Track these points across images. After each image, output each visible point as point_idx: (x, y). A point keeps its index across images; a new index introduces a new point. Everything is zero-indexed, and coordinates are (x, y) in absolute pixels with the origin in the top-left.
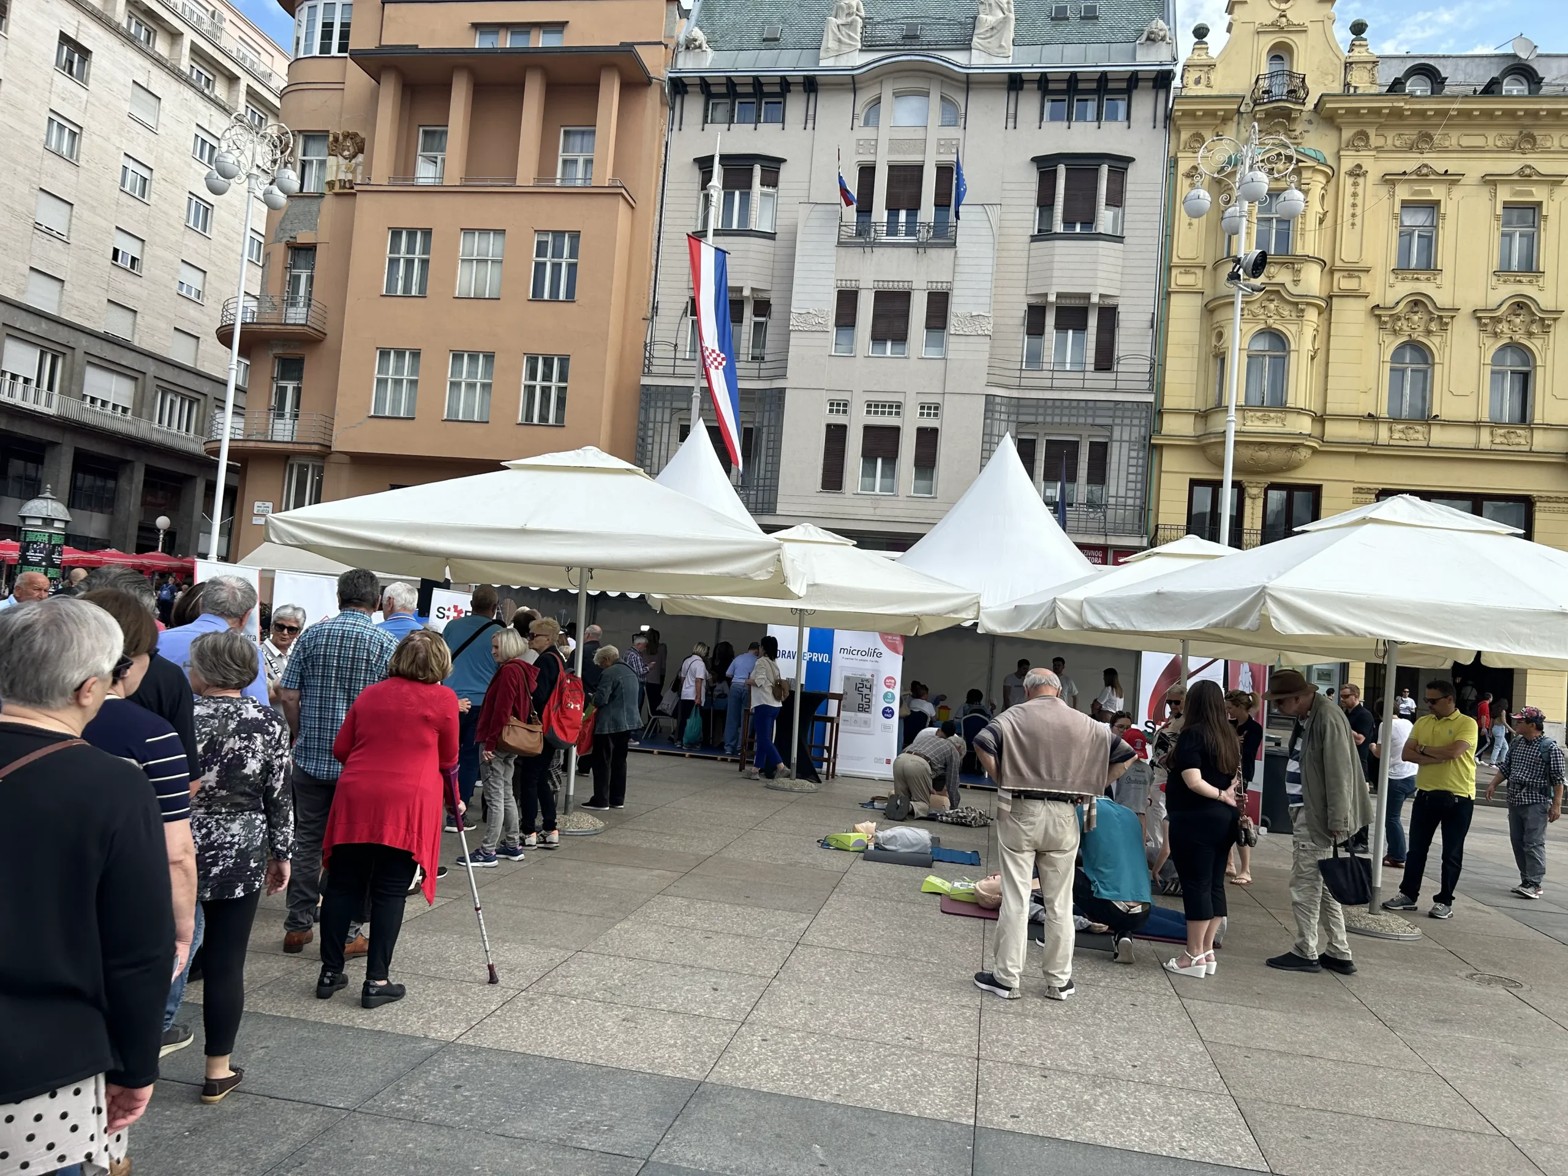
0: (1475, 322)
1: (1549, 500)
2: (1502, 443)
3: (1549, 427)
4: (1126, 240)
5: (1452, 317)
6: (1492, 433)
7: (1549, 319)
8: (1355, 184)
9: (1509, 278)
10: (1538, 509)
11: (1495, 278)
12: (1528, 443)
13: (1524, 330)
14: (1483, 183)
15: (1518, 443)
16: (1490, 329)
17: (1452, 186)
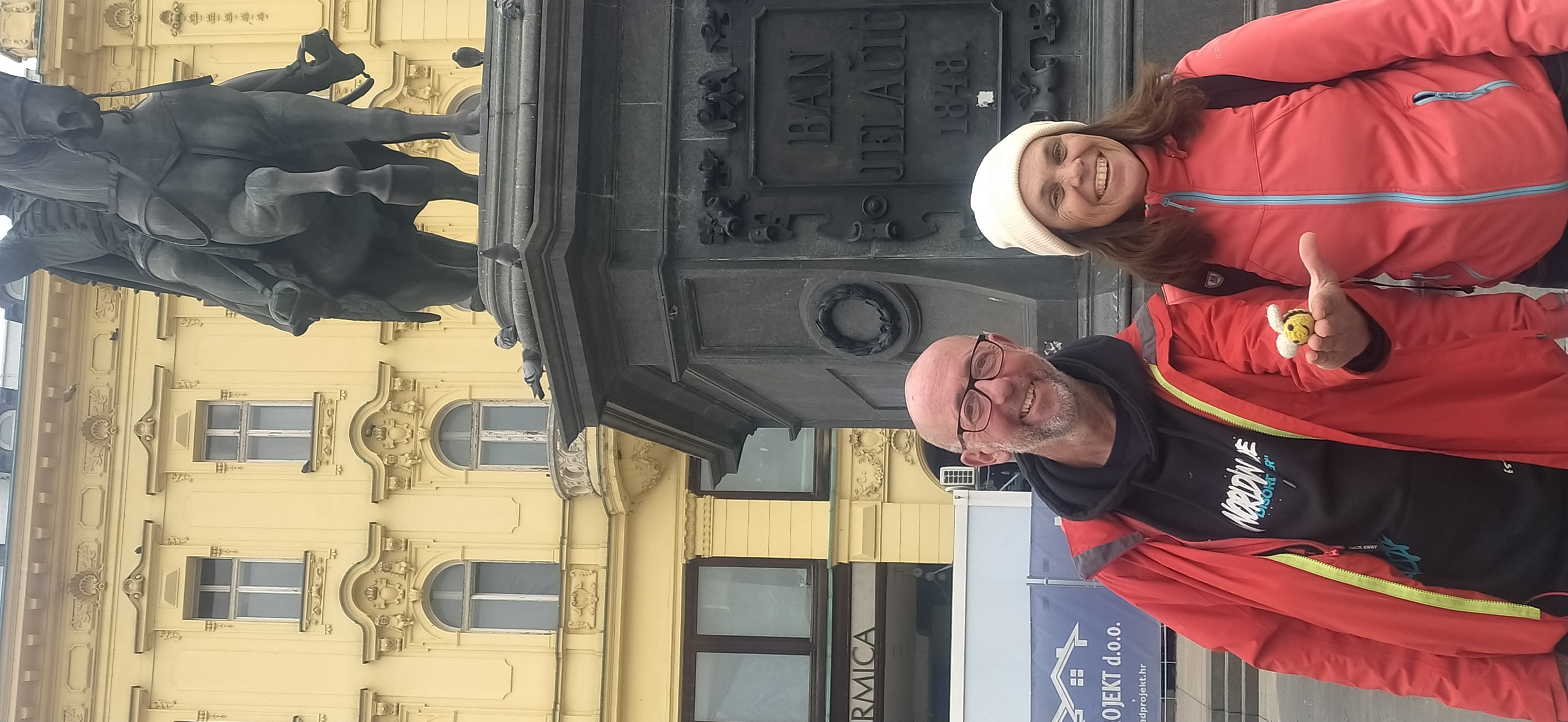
0: (385, 659)
1: (690, 538)
2: (595, 613)
3: (567, 540)
5: (377, 698)
6: (577, 631)
7: (383, 544)
9: (314, 606)
10: (707, 550)
11: (313, 627)
12: (593, 572)
13: (401, 580)
14: (151, 653)
15: (594, 586)
16: (398, 636)
17: (154, 706)
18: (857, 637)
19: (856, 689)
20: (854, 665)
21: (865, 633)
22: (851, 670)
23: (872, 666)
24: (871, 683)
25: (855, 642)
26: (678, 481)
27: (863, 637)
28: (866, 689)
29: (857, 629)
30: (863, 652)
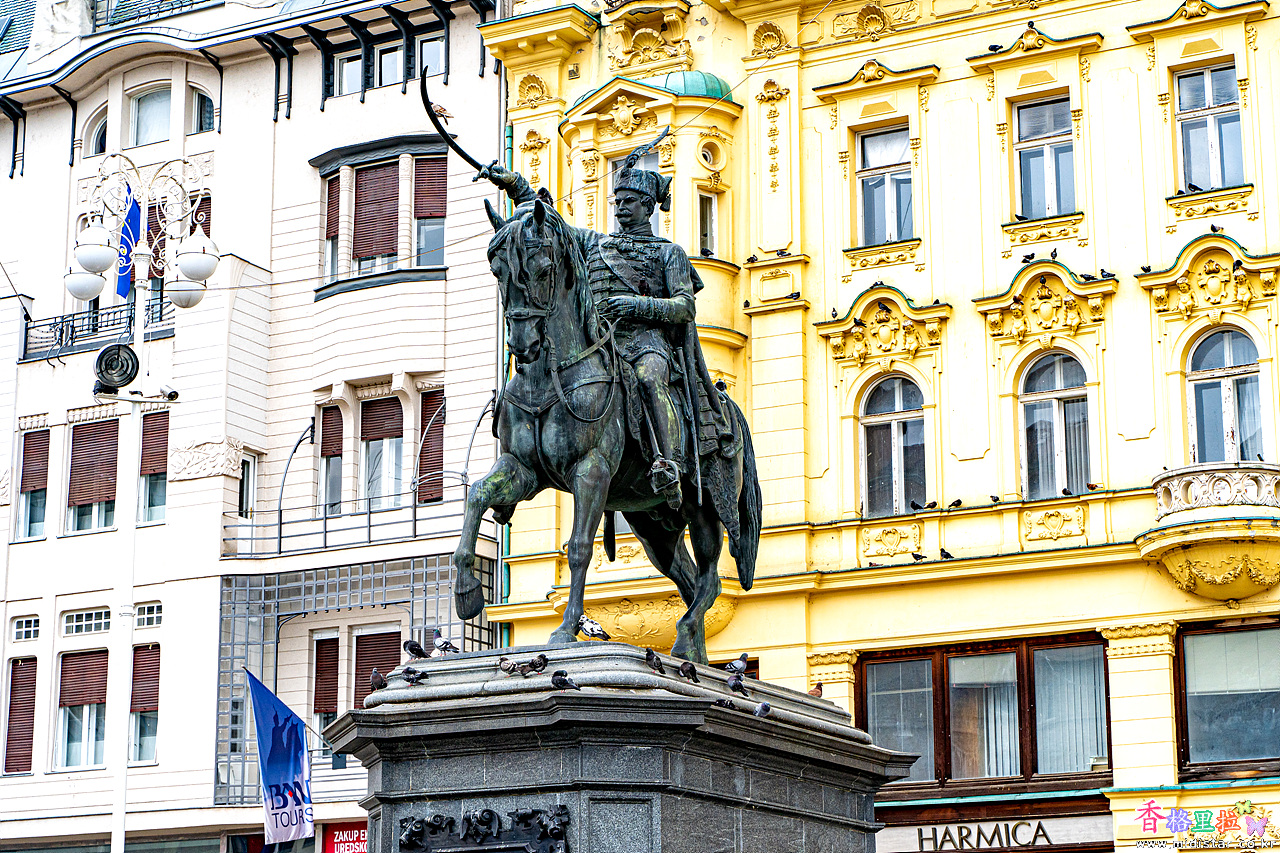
0: (981, 320)
2: (1040, 538)
3: (1111, 497)
4: (449, 274)
5: (943, 320)
6: (1021, 522)
7: (1096, 295)
8: (773, 115)
9: (1028, 233)
10: (1115, 652)
11: (1008, 236)
12: (1083, 531)
13: (1062, 322)
14: (973, 73)
15: (1068, 533)
16: (1006, 330)
17: (922, 90)
18: (1040, 827)
19: (988, 828)
20: (1012, 824)
21: (1045, 835)
22: (1006, 822)
23: (1013, 844)
24: (996, 844)
25: (1034, 824)
26: (1185, 611)
27: (1041, 833)
28: (989, 839)
29: (1049, 825)
30: (1025, 834)
